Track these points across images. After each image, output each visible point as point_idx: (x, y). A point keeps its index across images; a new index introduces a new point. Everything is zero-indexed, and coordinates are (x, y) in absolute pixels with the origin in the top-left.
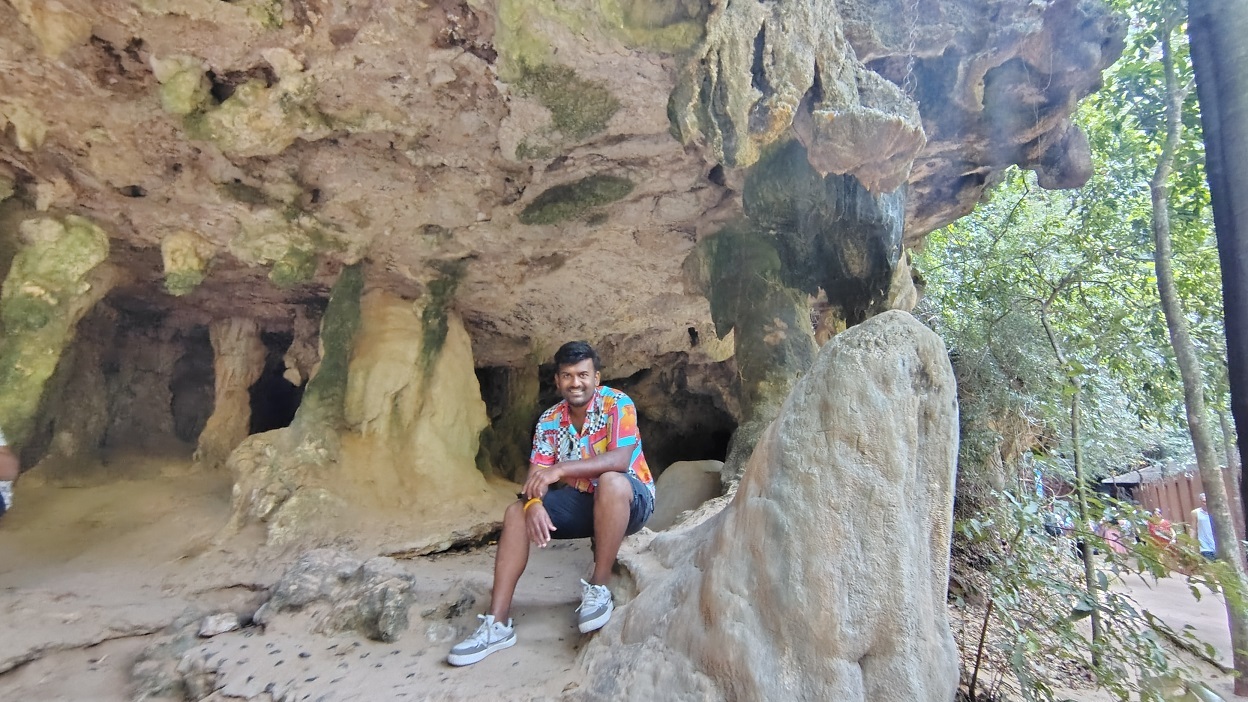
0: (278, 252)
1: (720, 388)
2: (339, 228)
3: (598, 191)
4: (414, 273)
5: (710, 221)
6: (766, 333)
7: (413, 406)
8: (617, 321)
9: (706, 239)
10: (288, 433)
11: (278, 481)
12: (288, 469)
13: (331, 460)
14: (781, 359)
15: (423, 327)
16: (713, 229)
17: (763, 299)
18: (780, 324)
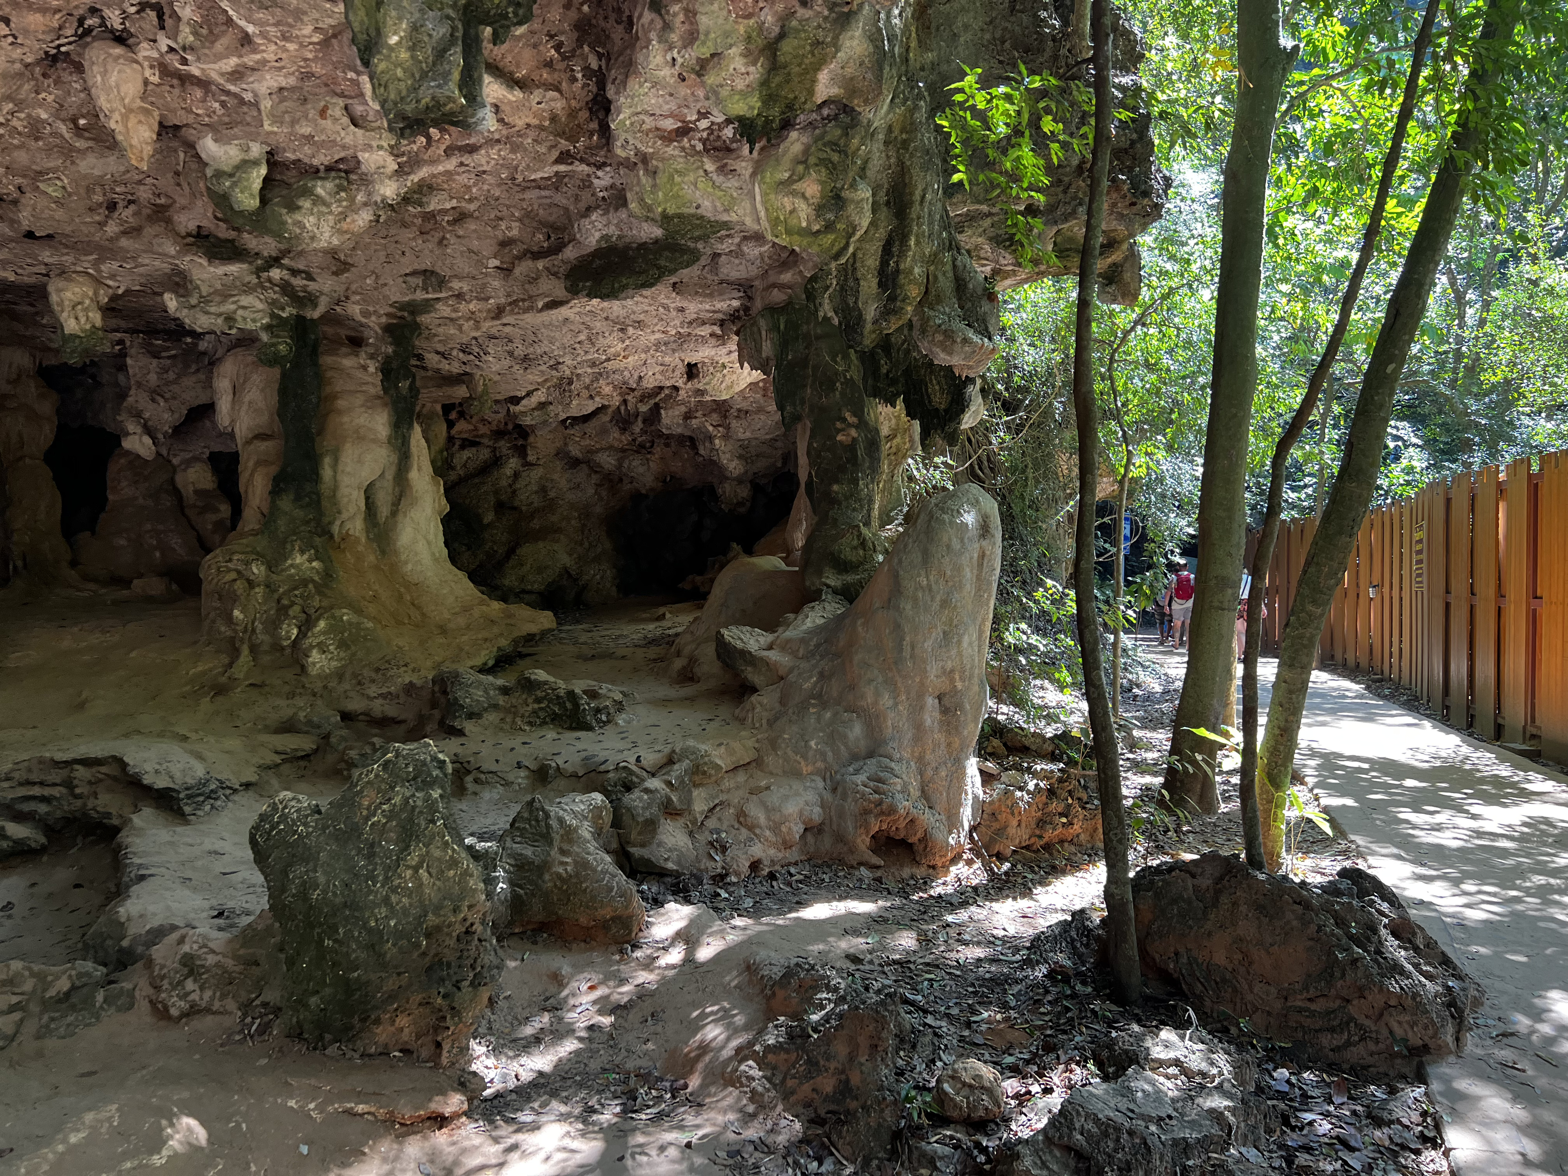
0: (254, 321)
1: (711, 428)
2: (310, 277)
3: (662, 263)
4: (366, 314)
5: (774, 285)
6: (839, 431)
7: (389, 498)
8: (608, 360)
9: (772, 310)
10: (262, 543)
11: (293, 604)
12: (295, 589)
13: (328, 575)
14: (853, 460)
15: (385, 390)
16: (778, 297)
17: (833, 389)
18: (851, 419)
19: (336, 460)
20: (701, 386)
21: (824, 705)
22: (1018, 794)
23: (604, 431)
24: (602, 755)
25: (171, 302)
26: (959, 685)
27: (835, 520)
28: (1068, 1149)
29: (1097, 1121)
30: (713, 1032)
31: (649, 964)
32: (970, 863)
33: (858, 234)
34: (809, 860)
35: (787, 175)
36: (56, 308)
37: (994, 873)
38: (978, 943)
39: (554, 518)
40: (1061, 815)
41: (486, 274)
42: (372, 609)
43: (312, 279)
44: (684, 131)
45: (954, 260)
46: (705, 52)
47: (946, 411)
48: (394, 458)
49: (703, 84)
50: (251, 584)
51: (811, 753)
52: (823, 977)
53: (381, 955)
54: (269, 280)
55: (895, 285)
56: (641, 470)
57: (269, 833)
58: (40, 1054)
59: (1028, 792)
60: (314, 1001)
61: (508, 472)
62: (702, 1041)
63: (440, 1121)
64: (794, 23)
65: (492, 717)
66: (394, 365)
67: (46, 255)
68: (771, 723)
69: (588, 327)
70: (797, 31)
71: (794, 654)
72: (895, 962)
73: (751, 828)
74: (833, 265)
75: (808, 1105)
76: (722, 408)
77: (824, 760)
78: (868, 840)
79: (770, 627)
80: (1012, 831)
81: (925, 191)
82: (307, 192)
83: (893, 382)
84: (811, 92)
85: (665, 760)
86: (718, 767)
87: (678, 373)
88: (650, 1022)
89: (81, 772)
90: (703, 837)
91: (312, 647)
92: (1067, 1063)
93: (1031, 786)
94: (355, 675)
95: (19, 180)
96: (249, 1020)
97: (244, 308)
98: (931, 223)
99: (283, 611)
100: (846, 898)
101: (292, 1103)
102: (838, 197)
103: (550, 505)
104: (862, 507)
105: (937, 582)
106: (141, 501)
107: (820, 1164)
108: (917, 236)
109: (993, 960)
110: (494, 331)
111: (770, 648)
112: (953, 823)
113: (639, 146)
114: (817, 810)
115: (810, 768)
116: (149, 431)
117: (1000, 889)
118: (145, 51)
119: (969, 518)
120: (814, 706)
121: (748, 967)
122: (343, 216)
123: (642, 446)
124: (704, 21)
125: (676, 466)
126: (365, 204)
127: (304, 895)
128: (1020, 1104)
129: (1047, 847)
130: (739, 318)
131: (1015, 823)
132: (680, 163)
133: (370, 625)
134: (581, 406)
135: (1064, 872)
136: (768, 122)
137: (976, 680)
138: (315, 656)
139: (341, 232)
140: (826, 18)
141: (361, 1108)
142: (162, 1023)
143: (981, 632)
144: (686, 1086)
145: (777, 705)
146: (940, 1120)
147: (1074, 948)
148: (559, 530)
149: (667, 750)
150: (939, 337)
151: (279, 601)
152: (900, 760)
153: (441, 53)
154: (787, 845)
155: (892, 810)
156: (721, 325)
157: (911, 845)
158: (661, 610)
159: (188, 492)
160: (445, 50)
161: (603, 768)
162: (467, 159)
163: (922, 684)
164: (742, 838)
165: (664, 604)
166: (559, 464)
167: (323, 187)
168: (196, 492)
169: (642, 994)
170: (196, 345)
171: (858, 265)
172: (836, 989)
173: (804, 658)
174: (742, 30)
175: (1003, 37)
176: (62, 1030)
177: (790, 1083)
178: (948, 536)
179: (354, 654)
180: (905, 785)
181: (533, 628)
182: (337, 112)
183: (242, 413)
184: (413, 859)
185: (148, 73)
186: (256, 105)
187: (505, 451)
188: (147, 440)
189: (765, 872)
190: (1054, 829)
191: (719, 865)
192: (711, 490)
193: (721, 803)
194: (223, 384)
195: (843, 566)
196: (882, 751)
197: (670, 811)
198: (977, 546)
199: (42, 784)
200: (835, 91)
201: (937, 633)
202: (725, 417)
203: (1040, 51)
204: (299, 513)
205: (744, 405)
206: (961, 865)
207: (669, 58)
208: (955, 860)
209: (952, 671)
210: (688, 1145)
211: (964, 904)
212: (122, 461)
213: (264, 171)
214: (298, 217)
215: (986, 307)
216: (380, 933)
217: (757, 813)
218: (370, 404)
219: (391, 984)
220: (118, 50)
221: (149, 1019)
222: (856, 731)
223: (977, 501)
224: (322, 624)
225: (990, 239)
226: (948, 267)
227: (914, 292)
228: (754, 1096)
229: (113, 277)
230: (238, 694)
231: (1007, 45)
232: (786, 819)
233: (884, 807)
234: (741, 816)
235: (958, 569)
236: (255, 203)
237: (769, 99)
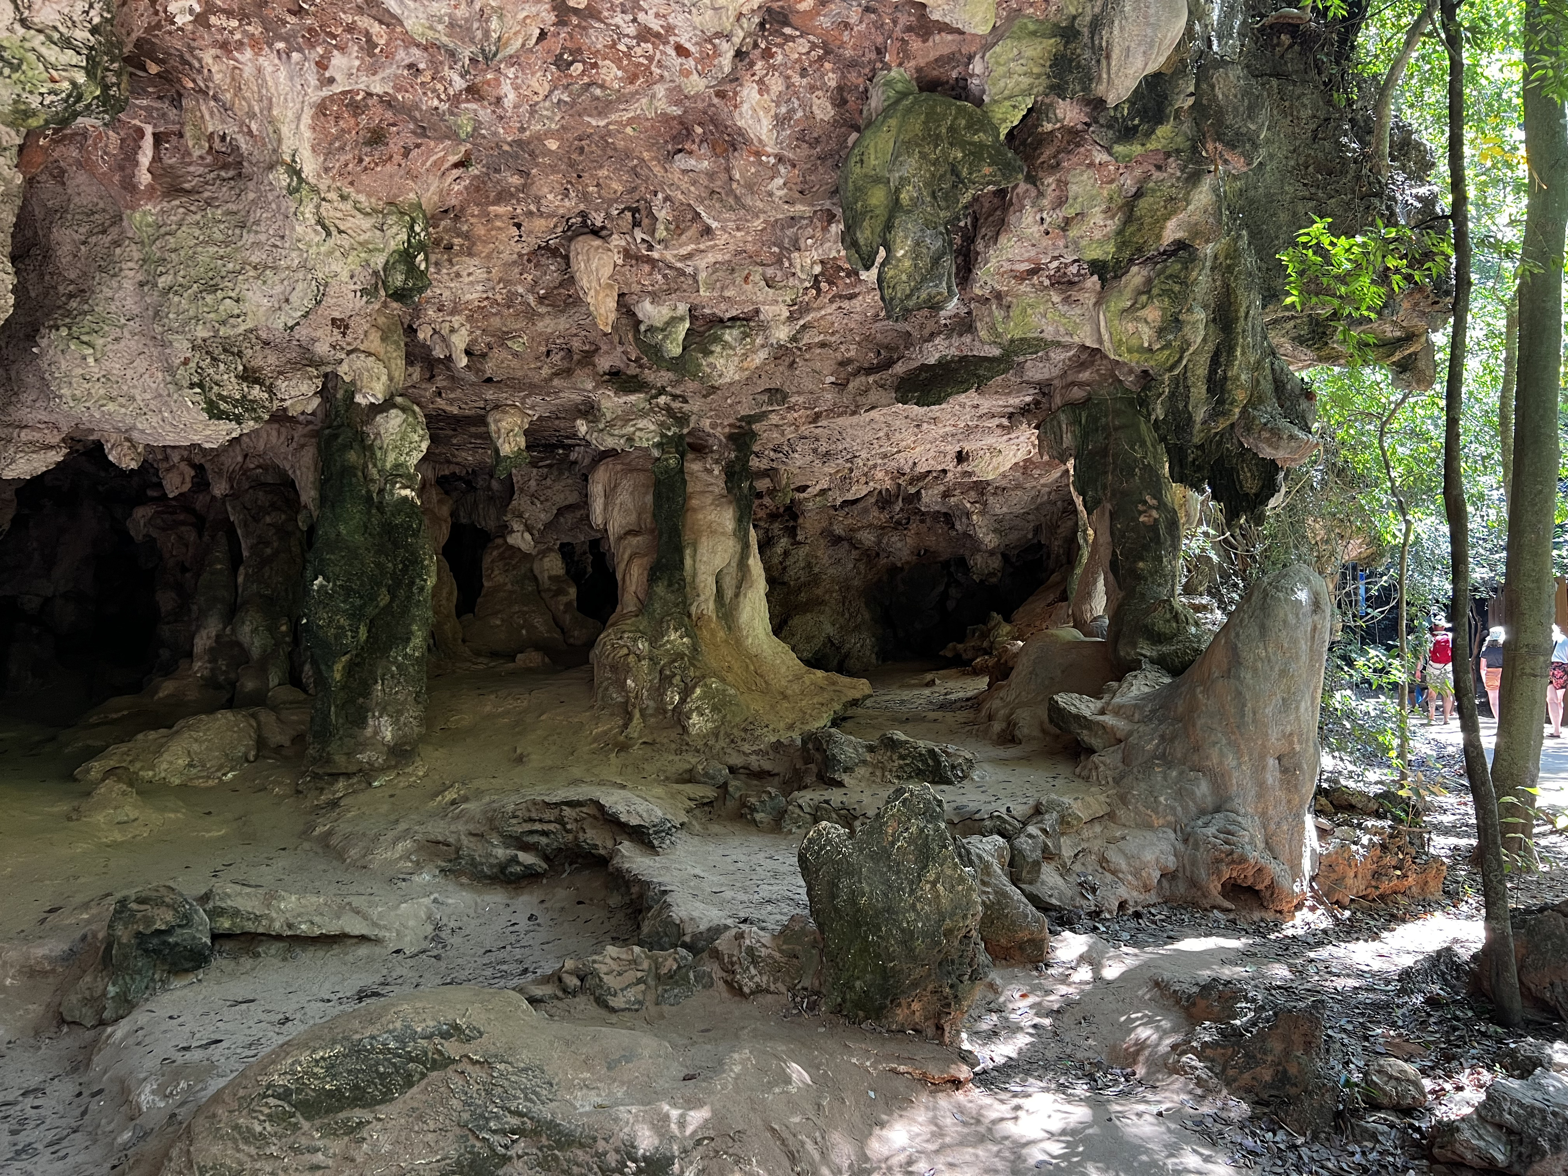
1: (968, 505)
2: (685, 400)
4: (714, 426)
5: (1073, 384)
6: (1141, 513)
7: (734, 582)
8: (899, 452)
9: (1072, 406)
10: (643, 623)
11: (675, 675)
12: (675, 661)
13: (695, 648)
14: (1157, 539)
15: (729, 490)
16: (1077, 393)
17: (1133, 475)
18: (1152, 502)
19: (695, 551)
20: (969, 469)
21: (1169, 764)
22: (1354, 848)
23: (866, 511)
24: (972, 806)
25: (582, 427)
26: (1297, 748)
27: (1143, 595)
28: (1499, 1126)
29: (1521, 1105)
30: (1144, 1033)
31: (1064, 979)
32: (1313, 909)
33: (1191, 350)
34: (1165, 903)
35: (1129, 303)
36: (494, 435)
37: (1337, 919)
38: (1349, 976)
39: (819, 592)
40: (1395, 868)
41: (823, 390)
42: (730, 678)
43: (686, 402)
44: (1035, 271)
45: (1272, 364)
46: (1071, 212)
47: (1257, 495)
48: (738, 548)
49: (1065, 237)
50: (639, 658)
51: (1161, 808)
52: (1241, 990)
53: (912, 950)
54: (658, 405)
55: (1223, 391)
56: (899, 545)
57: (818, 853)
58: (662, 1016)
59: (1363, 846)
60: (858, 984)
61: (779, 550)
62: (1137, 1040)
63: (957, 1084)
64: (1151, 185)
65: (861, 771)
66: (737, 468)
67: (490, 394)
68: (1117, 781)
69: (889, 425)
70: (1153, 191)
71: (1130, 719)
72: (1279, 987)
73: (1114, 873)
74: (1166, 376)
75: (1248, 1091)
76: (981, 487)
77: (1175, 815)
78: (1219, 887)
79: (1096, 694)
80: (1349, 881)
81: (1248, 307)
82: (718, 339)
83: (1199, 469)
84: (1159, 237)
85: (1031, 812)
86: (1079, 819)
87: (948, 457)
88: (1084, 1024)
89: (567, 811)
90: (1073, 879)
91: (691, 711)
92: (1472, 1067)
93: (1365, 840)
94: (728, 735)
95: (489, 339)
96: (798, 999)
97: (641, 430)
98: (1254, 336)
99: (665, 680)
100: (1211, 935)
101: (854, 1060)
102: (1177, 320)
103: (815, 580)
104: (1166, 582)
105: (1275, 654)
106: (509, 587)
107: (1275, 1135)
108: (1243, 347)
109: (1370, 989)
110: (807, 433)
111: (1102, 712)
112: (1296, 871)
113: (996, 286)
114: (1172, 858)
115: (1161, 821)
116: (529, 529)
117: (1348, 933)
118: (617, 241)
119: (1303, 596)
120: (1158, 765)
121: (1157, 984)
122: (745, 356)
123: (898, 523)
124: (1073, 189)
125: (931, 541)
126: (763, 346)
127: (853, 901)
128: (1437, 1098)
129: (1382, 897)
130: (1029, 411)
131: (1352, 874)
132: (1032, 298)
133: (732, 691)
134: (858, 491)
135: (1404, 921)
136: (1118, 262)
137: (1311, 744)
138: (695, 718)
139: (742, 369)
140: (1178, 179)
141: (902, 1068)
142: (737, 999)
143: (1313, 699)
144: (1134, 1074)
145: (1120, 765)
146: (1374, 1106)
147: (1445, 980)
148: (823, 603)
149: (1032, 802)
150: (1265, 435)
151: (661, 672)
152: (1245, 815)
153: (936, 261)
154: (1147, 889)
155: (1243, 859)
156: (1010, 418)
157: (1257, 892)
158: (929, 677)
159: (544, 578)
160: (940, 258)
161: (977, 816)
162: (846, 304)
163: (1264, 746)
164: (1108, 881)
165: (929, 670)
166: (822, 542)
167: (731, 334)
168: (550, 578)
169: (1069, 1004)
170: (568, 456)
171: (1189, 374)
172: (1254, 1000)
173: (1144, 721)
174: (1105, 193)
175: (1306, 162)
176: (672, 1000)
177: (1231, 1072)
178: (1283, 611)
179: (724, 717)
180: (1252, 837)
181: (858, 695)
182: (757, 277)
183: (615, 513)
184: (931, 876)
185: (616, 257)
186: (694, 277)
187: (777, 532)
188: (527, 536)
189: (1130, 912)
190: (1390, 880)
191: (1092, 903)
192: (962, 562)
193: (1083, 850)
194: (597, 489)
195: (1157, 638)
196: (1228, 806)
197: (1048, 855)
198: (1310, 620)
199: (540, 821)
200: (1180, 235)
201: (1277, 700)
202: (982, 494)
203: (1344, 172)
204: (670, 597)
205: (1004, 483)
206: (1305, 910)
207: (1038, 218)
208: (1299, 907)
209: (1291, 734)
210: (1160, 1114)
211: (1320, 944)
212: (495, 553)
213: (687, 325)
214: (711, 359)
215: (1304, 404)
216: (912, 933)
217: (1117, 860)
218: (718, 501)
219: (917, 973)
220: (598, 242)
221: (726, 995)
222: (1203, 789)
223: (1309, 580)
224: (698, 691)
225: (1293, 339)
226: (1268, 371)
227: (1241, 396)
228: (1199, 1082)
229: (532, 408)
230: (636, 750)
231: (1311, 169)
232: (1145, 866)
233: (1235, 856)
234: (1103, 862)
235: (1294, 641)
236: (679, 350)
237: (1122, 246)
